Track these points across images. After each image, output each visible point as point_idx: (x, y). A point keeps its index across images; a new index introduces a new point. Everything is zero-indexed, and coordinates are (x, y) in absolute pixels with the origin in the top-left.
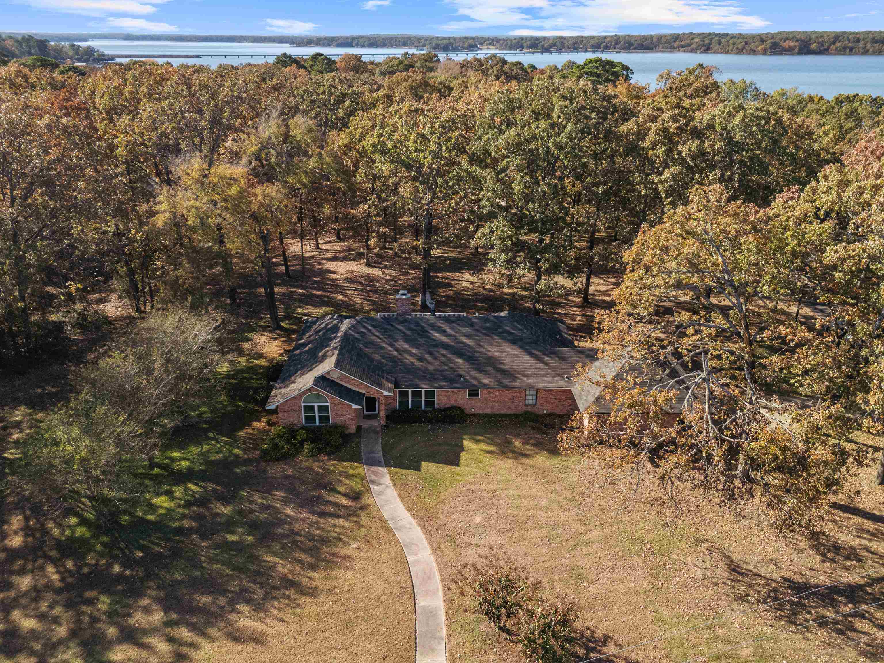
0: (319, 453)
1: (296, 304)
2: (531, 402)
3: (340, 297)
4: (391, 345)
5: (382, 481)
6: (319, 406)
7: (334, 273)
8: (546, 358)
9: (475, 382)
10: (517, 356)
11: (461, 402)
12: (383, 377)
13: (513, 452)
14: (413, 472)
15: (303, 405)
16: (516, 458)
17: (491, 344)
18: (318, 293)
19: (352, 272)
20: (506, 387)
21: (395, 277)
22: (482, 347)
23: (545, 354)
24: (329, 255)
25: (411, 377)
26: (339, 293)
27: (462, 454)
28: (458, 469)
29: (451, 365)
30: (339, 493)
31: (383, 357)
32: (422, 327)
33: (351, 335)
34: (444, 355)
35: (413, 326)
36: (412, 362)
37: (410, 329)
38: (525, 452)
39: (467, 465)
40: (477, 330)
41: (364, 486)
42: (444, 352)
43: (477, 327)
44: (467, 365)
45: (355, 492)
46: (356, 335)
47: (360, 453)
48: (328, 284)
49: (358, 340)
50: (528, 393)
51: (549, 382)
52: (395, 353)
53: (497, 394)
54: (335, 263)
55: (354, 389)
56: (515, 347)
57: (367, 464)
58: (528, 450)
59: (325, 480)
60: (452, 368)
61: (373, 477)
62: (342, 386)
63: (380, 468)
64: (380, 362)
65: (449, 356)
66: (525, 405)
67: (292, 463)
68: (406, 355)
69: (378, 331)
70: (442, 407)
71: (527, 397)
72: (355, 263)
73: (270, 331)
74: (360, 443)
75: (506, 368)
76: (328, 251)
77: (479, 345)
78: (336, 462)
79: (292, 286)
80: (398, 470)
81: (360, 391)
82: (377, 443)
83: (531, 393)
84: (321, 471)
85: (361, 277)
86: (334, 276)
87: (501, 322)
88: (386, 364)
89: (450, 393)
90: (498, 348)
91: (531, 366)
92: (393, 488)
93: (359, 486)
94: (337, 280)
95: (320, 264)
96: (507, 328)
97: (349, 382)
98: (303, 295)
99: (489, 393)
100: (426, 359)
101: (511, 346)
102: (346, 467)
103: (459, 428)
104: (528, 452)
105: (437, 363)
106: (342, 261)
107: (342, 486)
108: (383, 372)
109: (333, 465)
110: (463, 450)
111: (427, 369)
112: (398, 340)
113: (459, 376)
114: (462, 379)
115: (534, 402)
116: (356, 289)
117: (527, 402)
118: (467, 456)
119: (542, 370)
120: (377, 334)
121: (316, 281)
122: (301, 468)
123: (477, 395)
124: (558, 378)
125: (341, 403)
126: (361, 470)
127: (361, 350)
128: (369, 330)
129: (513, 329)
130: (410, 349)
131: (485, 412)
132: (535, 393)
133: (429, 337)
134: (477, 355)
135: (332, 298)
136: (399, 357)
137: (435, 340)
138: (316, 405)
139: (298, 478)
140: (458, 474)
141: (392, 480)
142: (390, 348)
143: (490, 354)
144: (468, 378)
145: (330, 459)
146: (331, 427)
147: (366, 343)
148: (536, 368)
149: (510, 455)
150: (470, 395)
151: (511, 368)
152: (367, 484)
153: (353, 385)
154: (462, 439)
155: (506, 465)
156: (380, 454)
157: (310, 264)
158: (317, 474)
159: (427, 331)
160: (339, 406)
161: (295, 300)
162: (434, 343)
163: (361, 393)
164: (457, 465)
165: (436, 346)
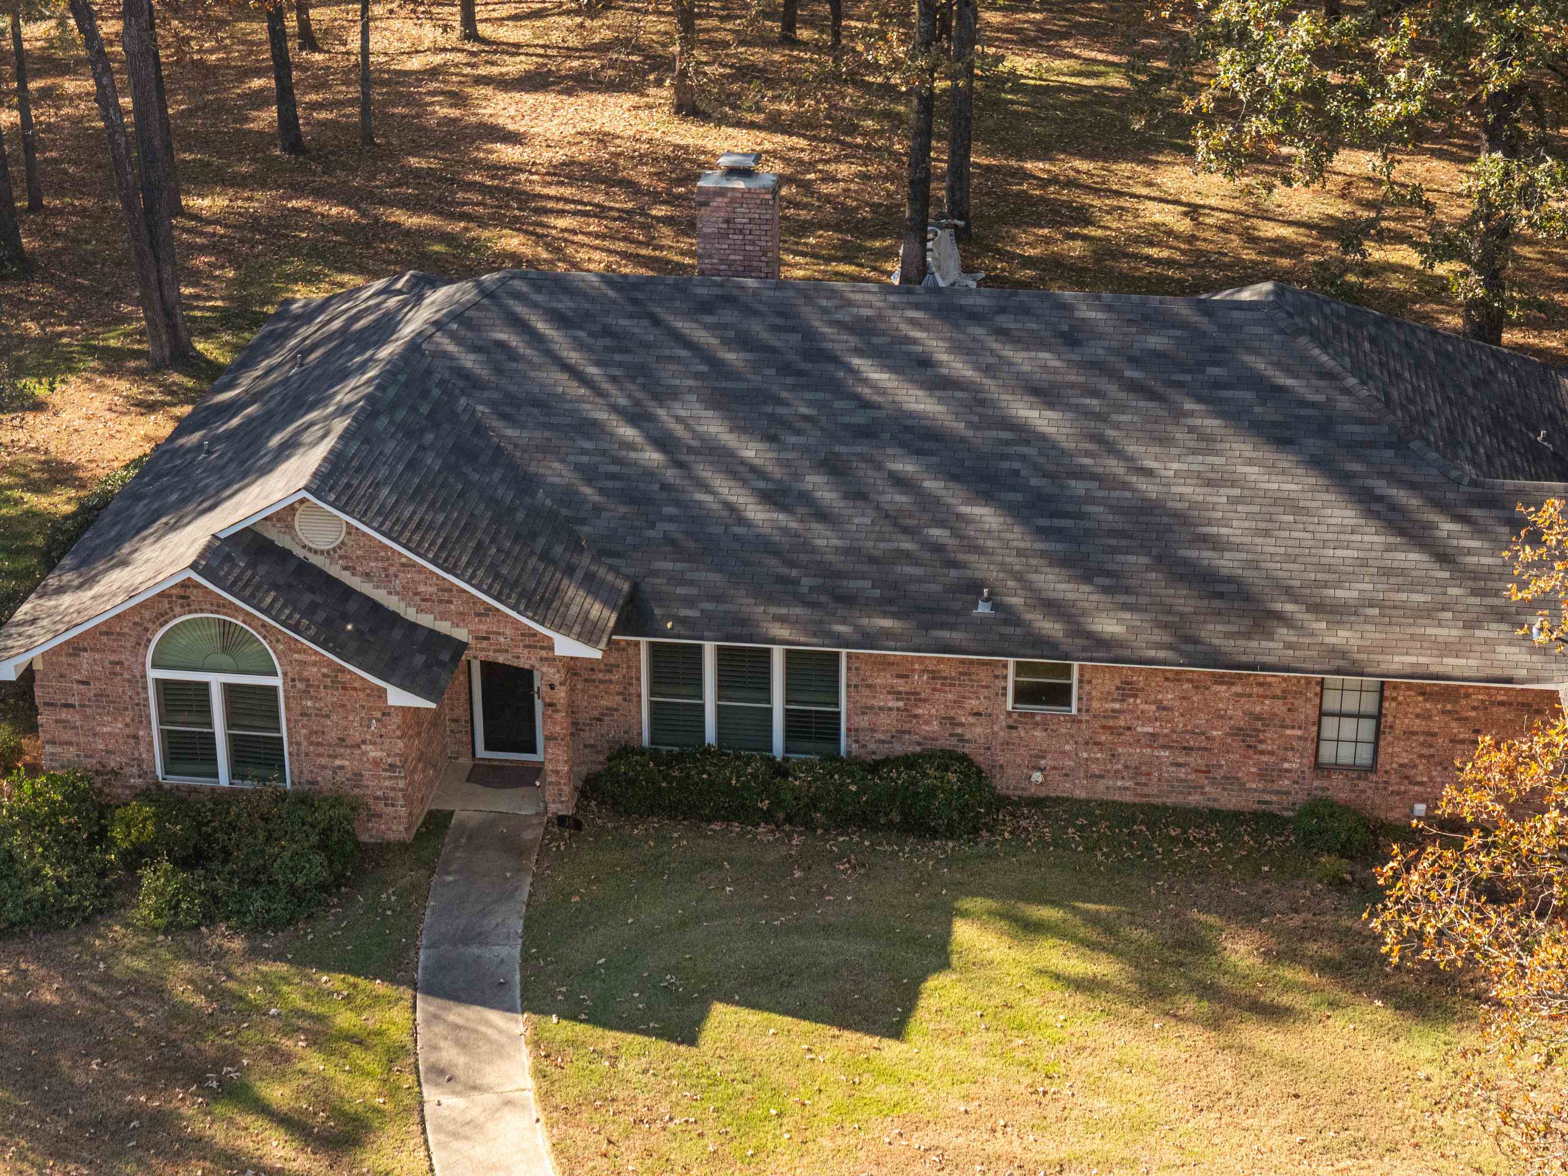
0: (209, 919)
1: (296, 264)
2: (1346, 754)
3: (513, 242)
4: (636, 418)
5: (491, 1075)
6: (230, 690)
7: (514, 138)
8: (1447, 527)
9: (1051, 627)
10: (1293, 506)
11: (978, 731)
12: (570, 571)
13: (1207, 991)
14: (658, 1047)
15: (153, 674)
16: (1215, 1023)
17: (1164, 441)
18: (410, 221)
19: (603, 138)
20: (1214, 659)
21: (811, 166)
22: (1112, 449)
23: (1442, 506)
24: (514, 66)
25: (715, 578)
26: (516, 225)
27: (932, 983)
28: (892, 1049)
29: (937, 533)
30: (263, 1109)
31: (589, 475)
32: (809, 334)
33: (445, 355)
34: (900, 482)
35: (758, 329)
36: (730, 507)
37: (743, 342)
38: (1270, 996)
39: (945, 1036)
40: (1097, 366)
41: (393, 1091)
42: (906, 466)
43: (1097, 350)
44: (1018, 536)
45: (338, 1113)
46: (469, 361)
47: (414, 935)
48: (471, 186)
49: (472, 382)
50: (1331, 702)
51: (1446, 649)
52: (653, 457)
53: (1168, 697)
54: (530, 99)
55: (411, 614)
56: (1285, 461)
57: (432, 991)
58: (1288, 987)
59: (210, 1044)
60: (937, 548)
61: (449, 1054)
62: (348, 592)
63: (495, 1017)
64: (568, 496)
65: (932, 485)
66: (1317, 766)
67: (74, 953)
68: (705, 472)
69: (580, 346)
70: (876, 748)
71: (1329, 724)
72: (629, 100)
73: (138, 374)
74: (419, 891)
75: (1227, 563)
76: (515, 49)
77: (1100, 439)
78: (282, 968)
79: (297, 191)
80: (581, 1029)
81: (444, 627)
82: (510, 896)
83: (1351, 703)
84: (200, 1001)
85: (642, 159)
86: (508, 153)
87: (1228, 328)
88: (597, 509)
89: (919, 681)
90: (1196, 463)
91: (1364, 563)
92: (535, 1110)
93: (370, 1087)
94: (517, 169)
95: (458, 99)
96: (1260, 365)
97: (386, 580)
98: (338, 226)
99: (1127, 690)
100: (805, 498)
101: (1268, 454)
102: (326, 994)
103: (950, 861)
104: (1286, 1000)
105: (862, 520)
106: (569, 92)
107: (282, 1078)
108: (576, 546)
109: (266, 980)
110: (944, 965)
111: (807, 547)
112: (673, 394)
113: (974, 588)
114: (983, 609)
115: (1364, 755)
116: (601, 212)
117: (1327, 753)
118: (958, 992)
119: (1413, 586)
120: (573, 356)
121: (417, 173)
122: (106, 980)
123: (1061, 695)
124: (1493, 631)
125: (336, 679)
126: (398, 1015)
127: (479, 429)
128: (536, 338)
129: (1290, 371)
130: (730, 439)
131: (1101, 790)
132: (1369, 703)
133: (838, 390)
134: (1078, 487)
135: (473, 245)
136: (671, 475)
137: (866, 405)
138: (216, 681)
139: (82, 1024)
140: (886, 1075)
141: (541, 1074)
142: (628, 432)
143: (1149, 489)
144: (1016, 601)
145: (254, 953)
146: (282, 797)
147: (511, 399)
148: (1386, 572)
149: (1190, 1005)
150: (1024, 694)
151: (1255, 565)
152: (407, 1080)
153: (409, 593)
154: (950, 913)
155: (1156, 1052)
156: (512, 951)
157: (410, 100)
158: (179, 1013)
159: (834, 359)
160: (331, 697)
161: (295, 249)
162: (860, 418)
163: (448, 639)
164: (897, 1031)
165: (867, 433)
